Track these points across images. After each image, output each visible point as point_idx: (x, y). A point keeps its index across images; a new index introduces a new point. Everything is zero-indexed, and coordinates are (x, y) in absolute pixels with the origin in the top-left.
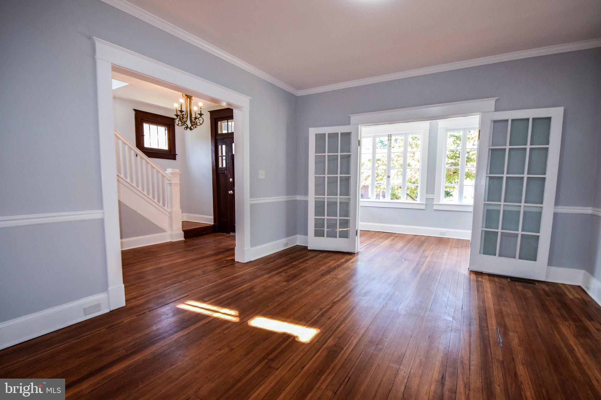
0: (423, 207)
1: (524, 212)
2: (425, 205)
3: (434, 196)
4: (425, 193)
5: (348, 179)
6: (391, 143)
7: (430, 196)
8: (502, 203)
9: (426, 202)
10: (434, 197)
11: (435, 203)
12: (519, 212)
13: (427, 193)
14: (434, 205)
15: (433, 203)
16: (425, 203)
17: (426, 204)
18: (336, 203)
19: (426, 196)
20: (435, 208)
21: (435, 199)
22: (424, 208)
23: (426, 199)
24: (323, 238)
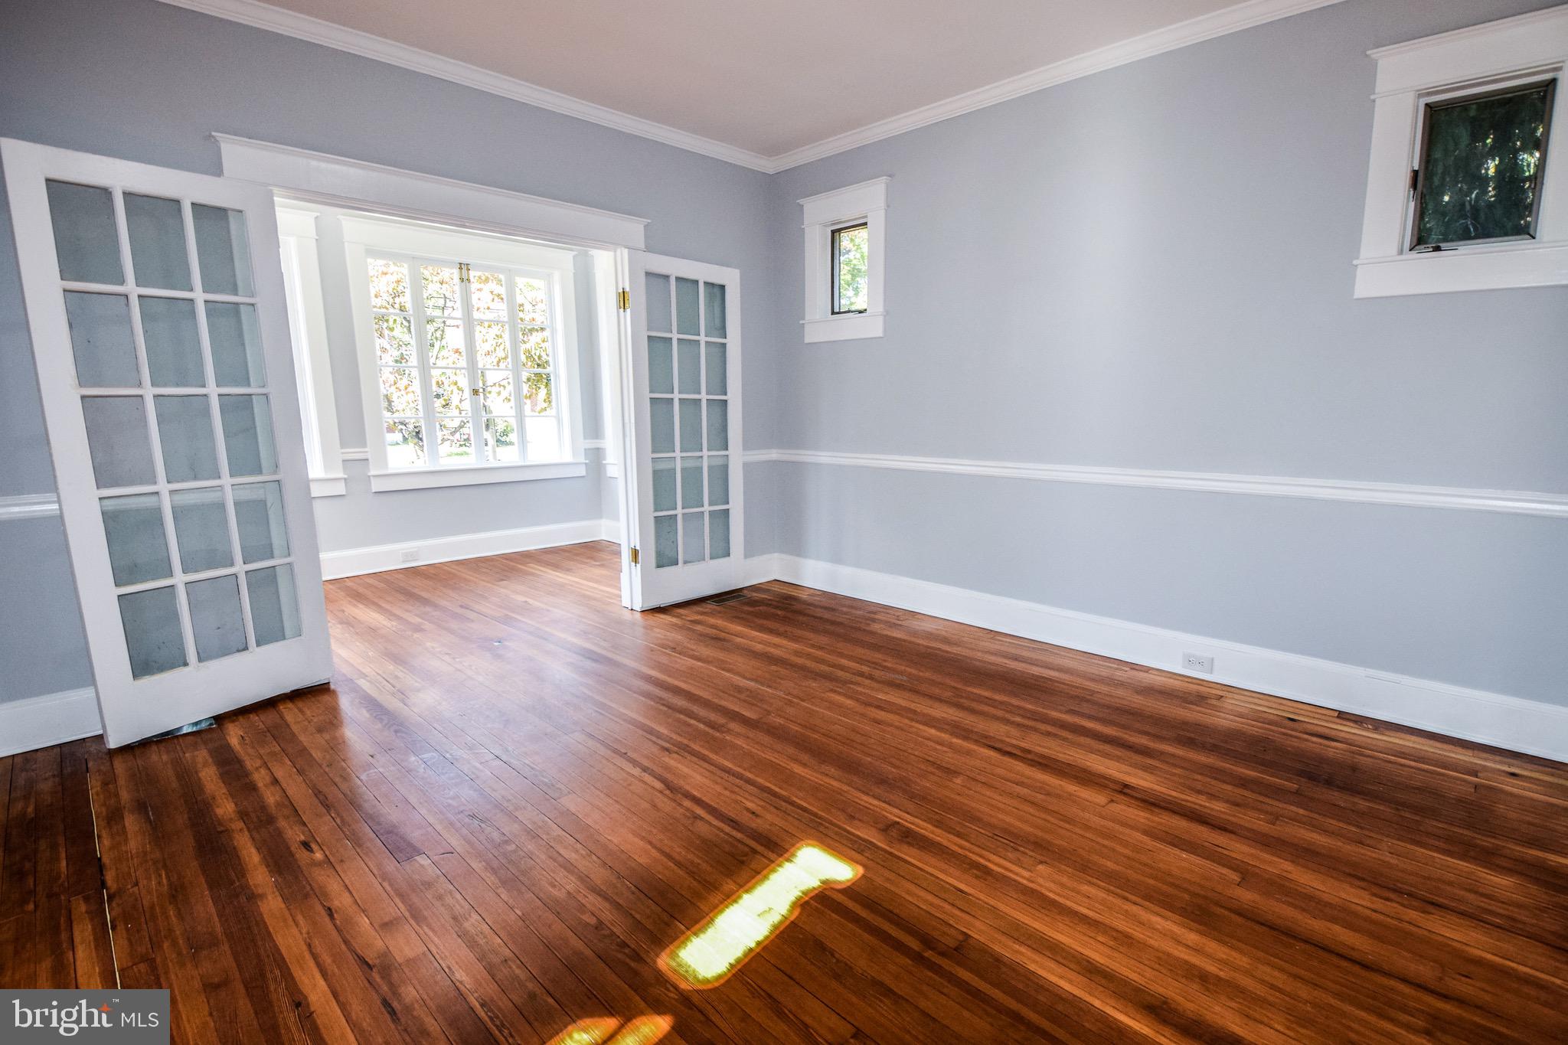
0: (340, 489)
1: (709, 467)
2: (343, 484)
3: (369, 452)
4: (339, 446)
5: (245, 402)
7: (353, 453)
8: (678, 454)
9: (345, 469)
10: (369, 456)
11: (372, 473)
12: (700, 469)
13: (343, 445)
14: (371, 478)
15: (369, 474)
16: (341, 475)
17: (345, 479)
18: (221, 506)
19: (343, 453)
20: (377, 486)
21: (370, 460)
22: (343, 492)
23: (343, 461)
24: (185, 670)
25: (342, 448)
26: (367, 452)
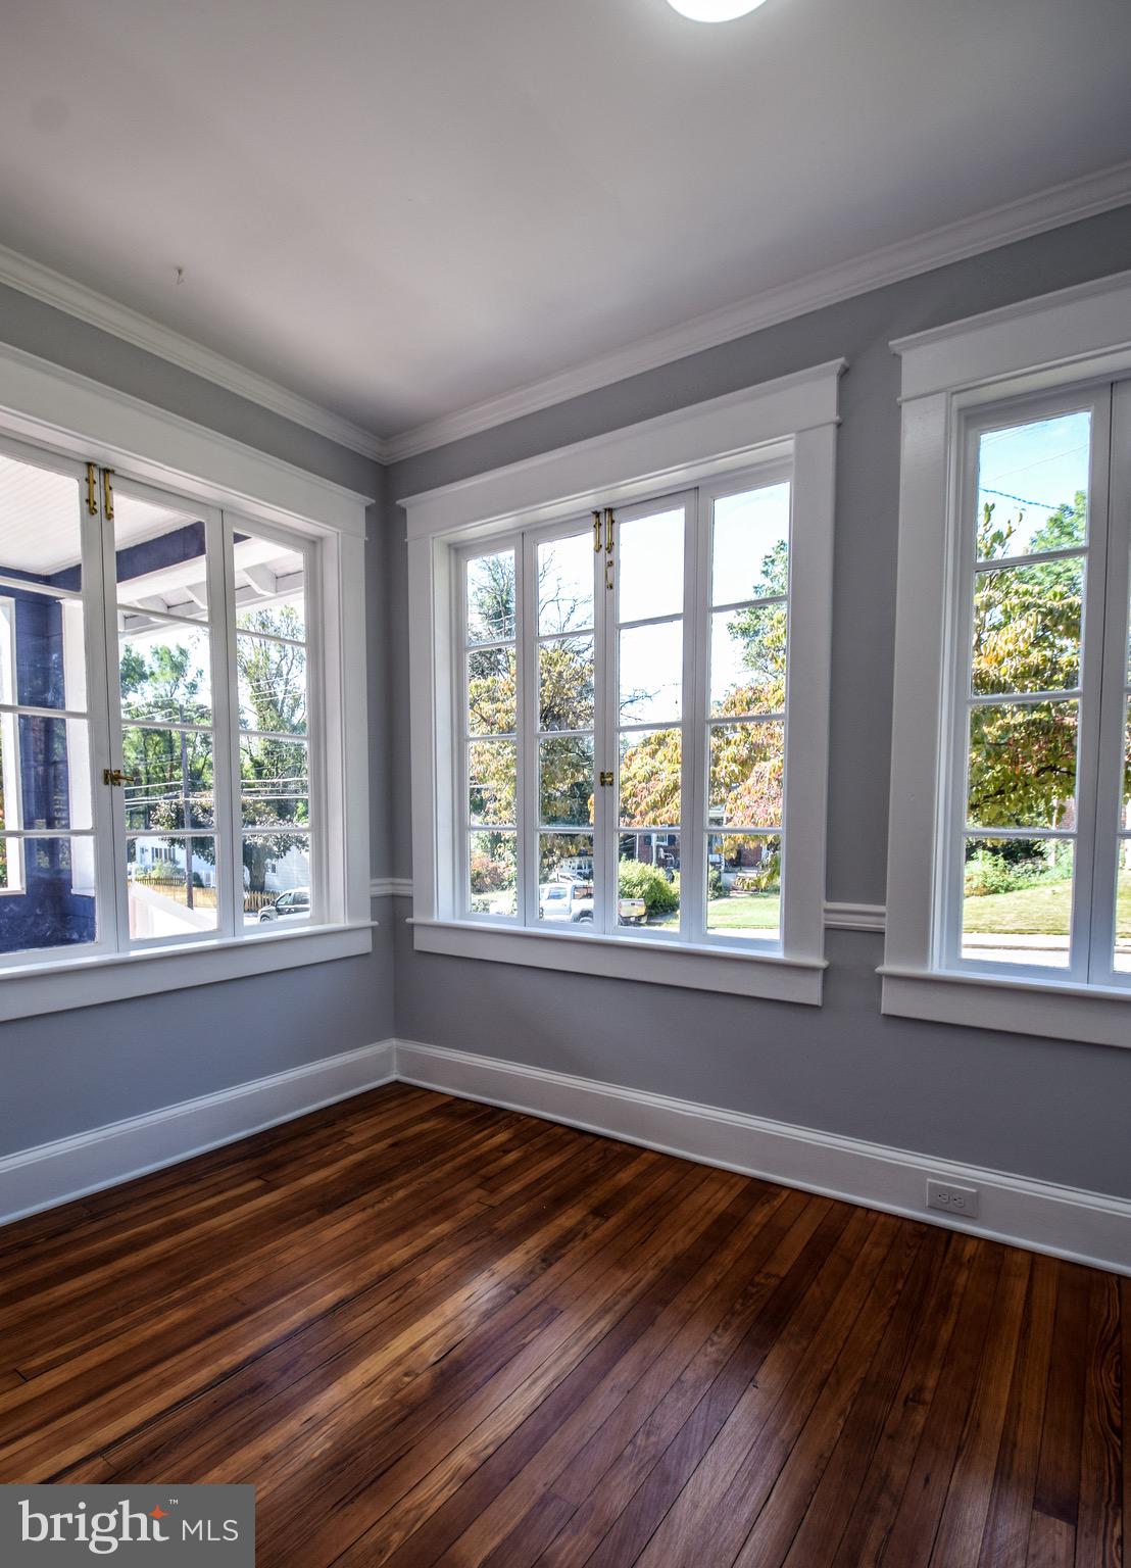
0: (810, 992)
2: (818, 981)
6: (611, 564)
7: (855, 913)
9: (826, 955)
10: (885, 924)
11: (886, 968)
13: (832, 892)
14: (886, 981)
15: (879, 969)
16: (819, 962)
17: (826, 971)
19: (827, 911)
20: (893, 1001)
21: (888, 938)
22: (815, 998)
23: (828, 929)
25: (829, 897)
26: (882, 915)
